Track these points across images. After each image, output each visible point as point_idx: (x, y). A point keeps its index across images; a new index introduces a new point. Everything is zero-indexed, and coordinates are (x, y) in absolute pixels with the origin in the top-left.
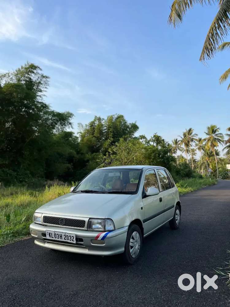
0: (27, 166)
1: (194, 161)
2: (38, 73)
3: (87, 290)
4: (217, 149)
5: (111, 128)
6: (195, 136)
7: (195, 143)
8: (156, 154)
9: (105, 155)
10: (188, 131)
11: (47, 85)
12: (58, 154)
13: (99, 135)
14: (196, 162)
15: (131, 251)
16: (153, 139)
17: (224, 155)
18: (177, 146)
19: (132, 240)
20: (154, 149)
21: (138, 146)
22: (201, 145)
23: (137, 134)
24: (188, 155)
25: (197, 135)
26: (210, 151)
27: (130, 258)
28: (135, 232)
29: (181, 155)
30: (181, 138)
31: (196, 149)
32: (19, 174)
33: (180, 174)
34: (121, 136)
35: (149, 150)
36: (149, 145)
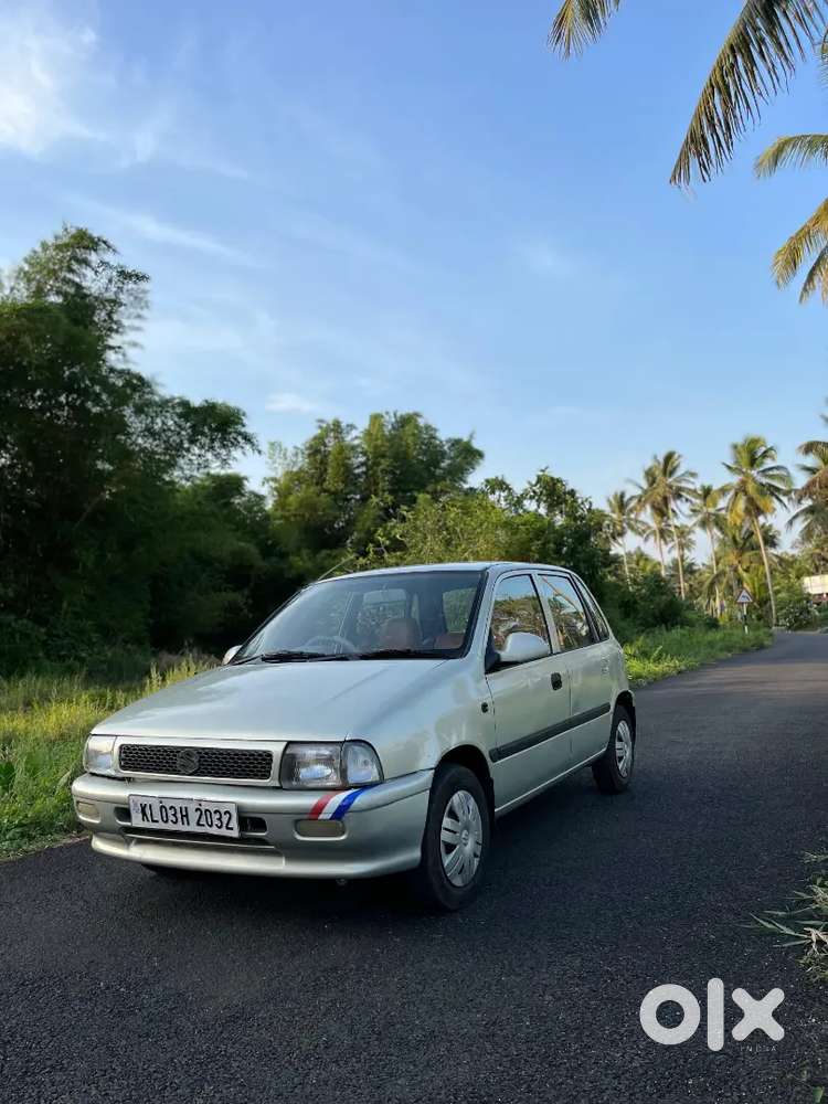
0: (86, 603)
1: (690, 570)
2: (107, 264)
4: (767, 525)
5: (383, 456)
6: (689, 481)
7: (688, 504)
8: (549, 542)
9: (365, 554)
10: (661, 460)
11: (142, 308)
12: (196, 556)
13: (341, 486)
14: (693, 572)
15: (447, 860)
16: (534, 492)
17: (794, 546)
18: (626, 517)
19: (449, 820)
20: (539, 524)
21: (482, 517)
22: (711, 510)
23: (475, 479)
24: (665, 549)
25: (693, 475)
26: (743, 532)
27: (443, 886)
28: (461, 793)
29: (639, 548)
30: (641, 488)
31: (695, 525)
32: (55, 632)
33: (636, 611)
34: (422, 487)
35: (523, 528)
36: (521, 511)
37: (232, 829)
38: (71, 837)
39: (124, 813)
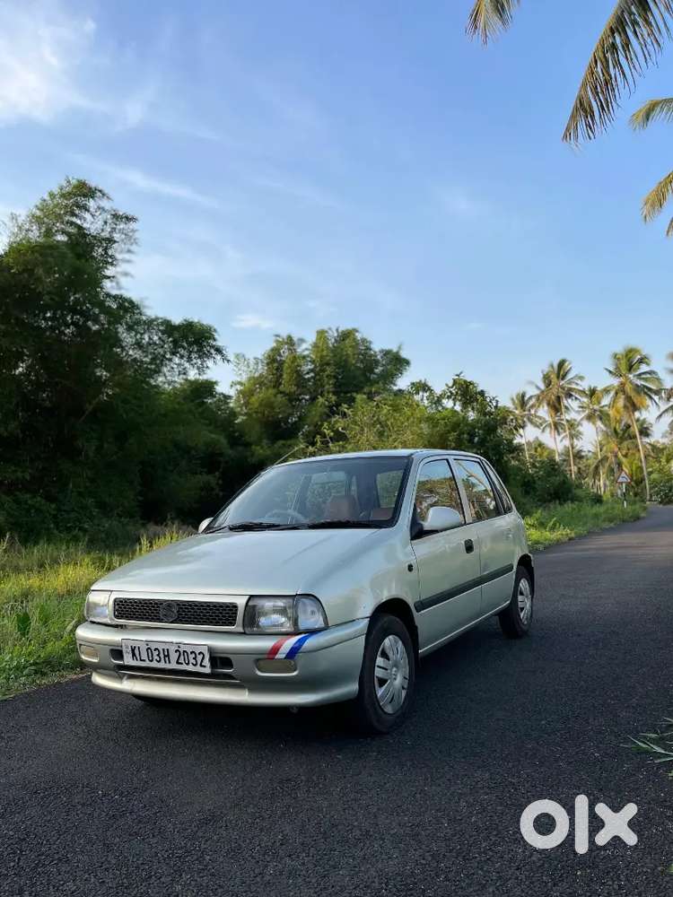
0: (88, 484)
1: (578, 456)
2: (103, 209)
3: (245, 807)
4: (642, 418)
5: (328, 364)
6: (578, 384)
7: (578, 402)
8: (463, 433)
9: (313, 444)
10: (555, 368)
11: (132, 244)
12: (176, 445)
13: (294, 389)
14: (581, 457)
15: (380, 692)
16: (451, 392)
17: (664, 436)
18: (526, 413)
19: (382, 659)
20: (455, 419)
21: (409, 413)
22: (596, 407)
23: (403, 383)
24: (559, 438)
25: (581, 378)
26: (622, 425)
27: (377, 713)
28: (391, 637)
29: (537, 438)
30: (538, 388)
31: (582, 419)
32: (63, 508)
33: (534, 489)
34: (359, 390)
35: (442, 422)
36: (440, 408)
37: (205, 667)
38: (75, 674)
39: (118, 653)
